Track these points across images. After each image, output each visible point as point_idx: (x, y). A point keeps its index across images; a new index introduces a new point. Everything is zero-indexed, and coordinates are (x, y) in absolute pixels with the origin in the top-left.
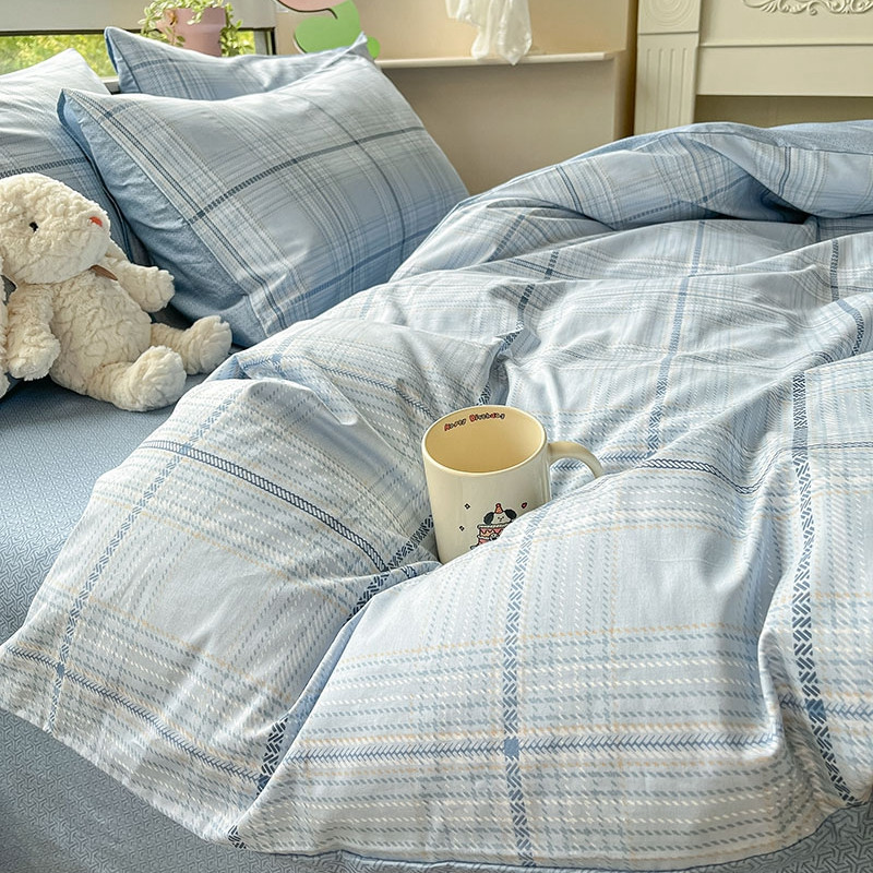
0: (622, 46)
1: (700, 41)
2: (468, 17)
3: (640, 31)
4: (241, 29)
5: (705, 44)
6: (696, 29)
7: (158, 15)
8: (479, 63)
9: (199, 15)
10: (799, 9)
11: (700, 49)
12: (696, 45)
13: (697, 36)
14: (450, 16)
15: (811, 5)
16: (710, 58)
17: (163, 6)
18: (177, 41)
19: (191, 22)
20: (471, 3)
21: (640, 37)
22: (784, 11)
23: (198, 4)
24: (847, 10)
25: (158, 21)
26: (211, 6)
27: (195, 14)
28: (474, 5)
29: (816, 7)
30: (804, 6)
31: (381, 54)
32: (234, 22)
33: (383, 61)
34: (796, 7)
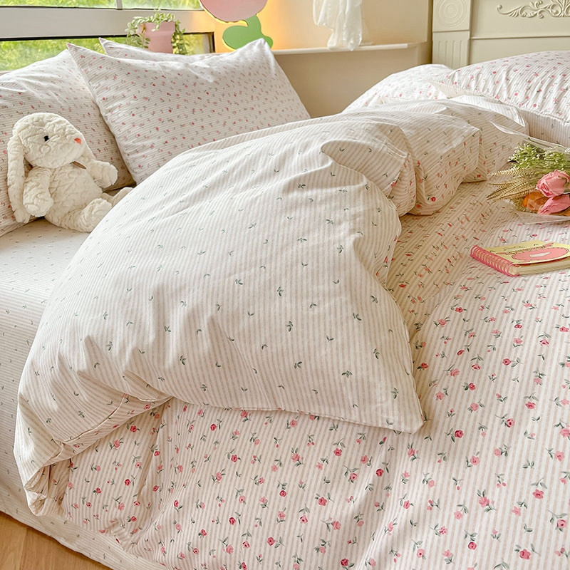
0: (425, 39)
1: (471, 36)
2: (324, 24)
3: (433, 30)
4: (185, 34)
5: (474, 38)
6: (468, 28)
7: (136, 26)
8: (332, 51)
10: (532, 15)
11: (471, 41)
12: (469, 37)
13: (469, 32)
14: (315, 23)
15: (540, 12)
16: (477, 45)
17: (139, 21)
18: (146, 41)
19: (153, 30)
20: (326, 15)
21: (434, 34)
22: (523, 16)
23: (158, 20)
24: (562, 14)
25: (137, 30)
26: (167, 21)
27: (156, 26)
28: (328, 17)
29: (543, 13)
30: (535, 13)
31: (274, 46)
32: (181, 31)
33: (275, 50)
34: (530, 13)
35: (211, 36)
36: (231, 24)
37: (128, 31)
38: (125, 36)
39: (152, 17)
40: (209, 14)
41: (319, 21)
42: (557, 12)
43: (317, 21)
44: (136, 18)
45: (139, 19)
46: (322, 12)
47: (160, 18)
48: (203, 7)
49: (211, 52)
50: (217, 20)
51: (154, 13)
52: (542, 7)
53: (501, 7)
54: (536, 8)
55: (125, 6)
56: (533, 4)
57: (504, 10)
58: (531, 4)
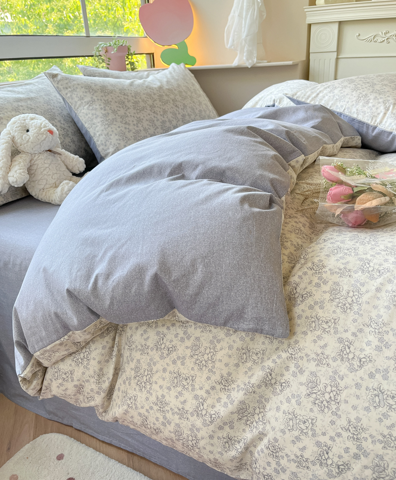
0: (304, 58)
1: (337, 55)
2: (232, 47)
3: (310, 52)
4: (135, 54)
5: (339, 57)
6: (335, 50)
7: (100, 49)
9: (115, 50)
11: (337, 59)
12: (336, 57)
13: (336, 53)
14: (226, 46)
15: (387, 39)
16: (341, 62)
17: (102, 45)
18: (108, 60)
19: (113, 52)
20: (234, 41)
21: (311, 55)
22: (375, 42)
23: (116, 44)
25: (100, 52)
26: (122, 45)
27: (114, 49)
28: (235, 42)
29: (389, 40)
30: (383, 39)
31: (196, 64)
32: (132, 51)
33: (196, 66)
34: (380, 40)
35: (152, 56)
36: (166, 47)
37: (93, 53)
38: (92, 56)
39: (111, 43)
40: (151, 40)
41: (229, 45)
43: (228, 43)
44: (100, 43)
45: (102, 44)
46: (230, 39)
47: (117, 43)
48: (146, 35)
49: (152, 67)
50: (156, 44)
51: (113, 39)
52: (388, 35)
53: (359, 35)
54: (384, 36)
55: (91, 34)
56: (382, 33)
57: (361, 38)
58: (380, 33)
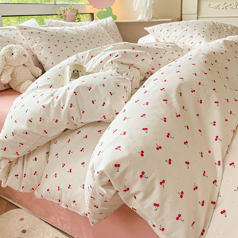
1: (198, 16)
2: (138, 10)
3: (183, 13)
4: (81, 14)
6: (196, 13)
7: (61, 11)
9: (69, 11)
12: (197, 17)
13: (197, 15)
17: (62, 9)
18: (65, 17)
19: (68, 13)
20: (138, 7)
21: (183, 15)
22: (219, 9)
23: (70, 8)
24: (234, 8)
25: (61, 13)
26: (73, 9)
29: (226, 7)
30: (223, 7)
31: (117, 19)
32: (79, 13)
33: (117, 21)
34: (221, 7)
35: (92, 14)
36: (100, 10)
37: (58, 13)
38: (57, 15)
39: (67, 8)
40: (92, 6)
42: (232, 7)
43: (135, 8)
44: (61, 8)
45: (62, 8)
47: (71, 8)
48: (89, 3)
49: (92, 21)
50: (95, 8)
51: (69, 6)
52: (226, 5)
53: (210, 5)
54: (224, 6)
55: (57, 3)
56: (223, 4)
57: (211, 6)
58: (222, 4)
